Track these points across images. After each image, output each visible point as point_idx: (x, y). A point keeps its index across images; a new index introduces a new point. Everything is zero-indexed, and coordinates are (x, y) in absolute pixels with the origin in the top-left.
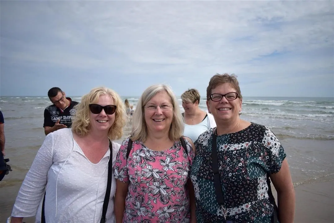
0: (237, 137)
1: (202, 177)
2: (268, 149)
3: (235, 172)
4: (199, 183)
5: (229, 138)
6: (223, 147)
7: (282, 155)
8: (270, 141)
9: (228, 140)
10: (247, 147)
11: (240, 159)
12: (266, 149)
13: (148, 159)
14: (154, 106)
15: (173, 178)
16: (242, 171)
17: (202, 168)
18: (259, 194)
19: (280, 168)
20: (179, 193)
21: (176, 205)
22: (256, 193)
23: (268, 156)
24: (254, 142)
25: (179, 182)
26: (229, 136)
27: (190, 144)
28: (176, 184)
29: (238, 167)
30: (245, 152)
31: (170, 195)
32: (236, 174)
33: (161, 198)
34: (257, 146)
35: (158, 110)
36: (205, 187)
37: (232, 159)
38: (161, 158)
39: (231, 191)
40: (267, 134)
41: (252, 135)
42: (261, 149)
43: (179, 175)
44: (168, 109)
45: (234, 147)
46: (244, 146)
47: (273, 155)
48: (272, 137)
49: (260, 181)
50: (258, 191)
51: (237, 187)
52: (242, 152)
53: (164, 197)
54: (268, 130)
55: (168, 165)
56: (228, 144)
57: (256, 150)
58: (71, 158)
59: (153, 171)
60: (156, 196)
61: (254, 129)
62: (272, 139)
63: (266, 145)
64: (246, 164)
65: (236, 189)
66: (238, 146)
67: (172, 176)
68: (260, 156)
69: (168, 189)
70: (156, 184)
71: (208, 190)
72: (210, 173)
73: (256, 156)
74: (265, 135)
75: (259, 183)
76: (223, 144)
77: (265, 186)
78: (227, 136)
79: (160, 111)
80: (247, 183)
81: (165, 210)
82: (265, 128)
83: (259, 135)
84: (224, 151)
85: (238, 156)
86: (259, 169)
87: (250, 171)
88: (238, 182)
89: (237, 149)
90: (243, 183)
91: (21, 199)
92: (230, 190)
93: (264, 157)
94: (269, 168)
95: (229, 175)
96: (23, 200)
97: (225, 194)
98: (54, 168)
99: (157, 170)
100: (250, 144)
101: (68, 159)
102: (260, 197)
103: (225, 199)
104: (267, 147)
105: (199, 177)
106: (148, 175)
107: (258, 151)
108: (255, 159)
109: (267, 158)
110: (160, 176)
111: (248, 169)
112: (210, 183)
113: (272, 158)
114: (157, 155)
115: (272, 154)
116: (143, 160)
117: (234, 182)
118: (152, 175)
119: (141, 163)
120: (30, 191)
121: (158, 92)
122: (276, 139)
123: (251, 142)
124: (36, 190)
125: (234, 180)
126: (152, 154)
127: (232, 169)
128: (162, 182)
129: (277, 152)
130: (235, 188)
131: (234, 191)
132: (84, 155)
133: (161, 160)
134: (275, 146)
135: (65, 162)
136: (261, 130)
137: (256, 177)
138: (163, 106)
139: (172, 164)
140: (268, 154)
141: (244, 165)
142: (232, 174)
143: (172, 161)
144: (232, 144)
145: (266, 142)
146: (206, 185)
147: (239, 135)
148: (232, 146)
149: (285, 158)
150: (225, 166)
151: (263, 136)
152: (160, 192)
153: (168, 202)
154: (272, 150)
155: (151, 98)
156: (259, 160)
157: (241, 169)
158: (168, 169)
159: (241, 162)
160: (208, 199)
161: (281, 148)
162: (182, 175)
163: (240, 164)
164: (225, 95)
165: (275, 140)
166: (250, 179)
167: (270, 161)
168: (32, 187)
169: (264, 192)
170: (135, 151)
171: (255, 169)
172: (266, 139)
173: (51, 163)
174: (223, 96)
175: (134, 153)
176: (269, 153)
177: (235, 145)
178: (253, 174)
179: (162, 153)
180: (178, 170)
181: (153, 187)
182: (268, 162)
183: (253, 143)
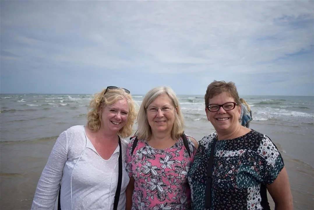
0: (233, 144)
1: (196, 180)
2: (262, 158)
3: (224, 179)
4: (194, 185)
5: (226, 145)
6: (219, 153)
7: (279, 166)
8: (266, 150)
9: (224, 146)
10: (241, 155)
11: (232, 166)
12: (261, 158)
13: (149, 156)
14: (155, 109)
15: (169, 175)
16: (231, 179)
17: (198, 171)
18: (249, 204)
19: (275, 179)
20: (176, 191)
21: (173, 203)
22: (246, 203)
23: (263, 166)
24: (249, 151)
25: (176, 180)
26: (226, 142)
27: (193, 144)
28: (172, 182)
29: (228, 175)
30: (238, 159)
31: (166, 192)
32: (224, 181)
33: (158, 195)
34: (251, 155)
35: (159, 112)
36: (198, 190)
37: (224, 166)
38: (161, 156)
39: (219, 198)
40: (264, 143)
41: (248, 142)
42: (255, 158)
43: (176, 173)
44: (169, 112)
45: (228, 154)
46: (238, 154)
47: (268, 166)
48: (269, 146)
49: (251, 191)
50: (248, 201)
51: (224, 193)
52: (235, 160)
53: (160, 193)
54: (265, 139)
55: (166, 163)
56: (224, 150)
57: (250, 159)
58: (85, 154)
59: (151, 168)
60: (153, 192)
61: (251, 137)
62: (268, 148)
63: (261, 155)
64: (236, 172)
65: (224, 196)
66: (232, 153)
67: (169, 174)
68: (253, 165)
69: (165, 186)
70: (154, 180)
71: (200, 193)
72: (204, 177)
73: (248, 165)
74: (261, 144)
75: (249, 193)
76: (219, 150)
77: (257, 197)
78: (225, 142)
79: (161, 113)
80: (235, 191)
81: (161, 207)
82: (263, 136)
83: (254, 143)
84: (219, 157)
85: (230, 164)
86: (250, 179)
87: (239, 180)
88: (226, 190)
89: (231, 156)
90: (230, 191)
91: (39, 194)
92: (218, 196)
93: (258, 167)
94: (262, 178)
95: (218, 181)
96: (41, 195)
97: (214, 200)
98: (69, 164)
99: (156, 167)
100: (245, 152)
101: (81, 156)
102: (251, 208)
103: (213, 204)
104: (263, 157)
105: (193, 179)
106: (147, 171)
107: (251, 160)
108: (247, 168)
109: (261, 167)
110: (158, 173)
111: (237, 178)
112: (202, 186)
113: (266, 169)
114: (157, 153)
115: (267, 164)
116: (144, 157)
117: (222, 188)
118: (151, 172)
119: (142, 160)
120: (47, 186)
121: (159, 95)
122: (274, 148)
123: (245, 150)
124: (53, 185)
125: (222, 187)
126: (153, 151)
127: (221, 176)
128: (159, 179)
129: (273, 162)
130: (222, 195)
131: (222, 197)
132: (96, 151)
133: (160, 158)
134: (272, 156)
135: (79, 158)
136: (258, 139)
137: (246, 186)
138: (164, 108)
139: (171, 162)
140: (263, 164)
141: (233, 173)
142: (221, 180)
143: (171, 159)
144: (228, 150)
145: (262, 151)
146: (199, 188)
147: (235, 141)
148: (227, 153)
149: (282, 169)
150: (217, 172)
151: (259, 145)
152: (157, 188)
153: (165, 199)
154: (267, 160)
155: (152, 101)
156: (251, 170)
157: (230, 176)
158: (165, 167)
159: (232, 170)
160: (199, 202)
161: (279, 159)
162: (179, 174)
163: (231, 172)
164: (222, 106)
165: (272, 150)
166: (238, 187)
167: (264, 171)
168: (49, 183)
169: (255, 203)
170: (138, 148)
171: (245, 178)
172: (261, 148)
173: (67, 159)
175: (137, 151)
176: (264, 162)
177: (230, 152)
178: (242, 183)
179: (163, 152)
180: (176, 168)
181: (150, 183)
182: (262, 172)
183: (247, 151)
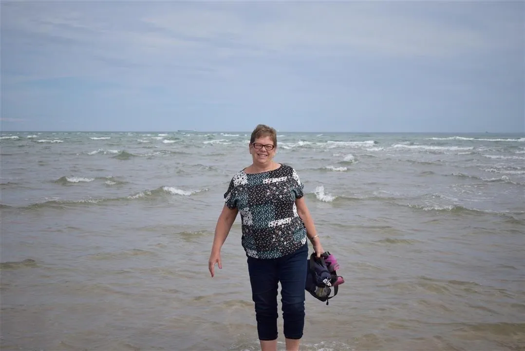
164: (264, 146)
174: (263, 146)
